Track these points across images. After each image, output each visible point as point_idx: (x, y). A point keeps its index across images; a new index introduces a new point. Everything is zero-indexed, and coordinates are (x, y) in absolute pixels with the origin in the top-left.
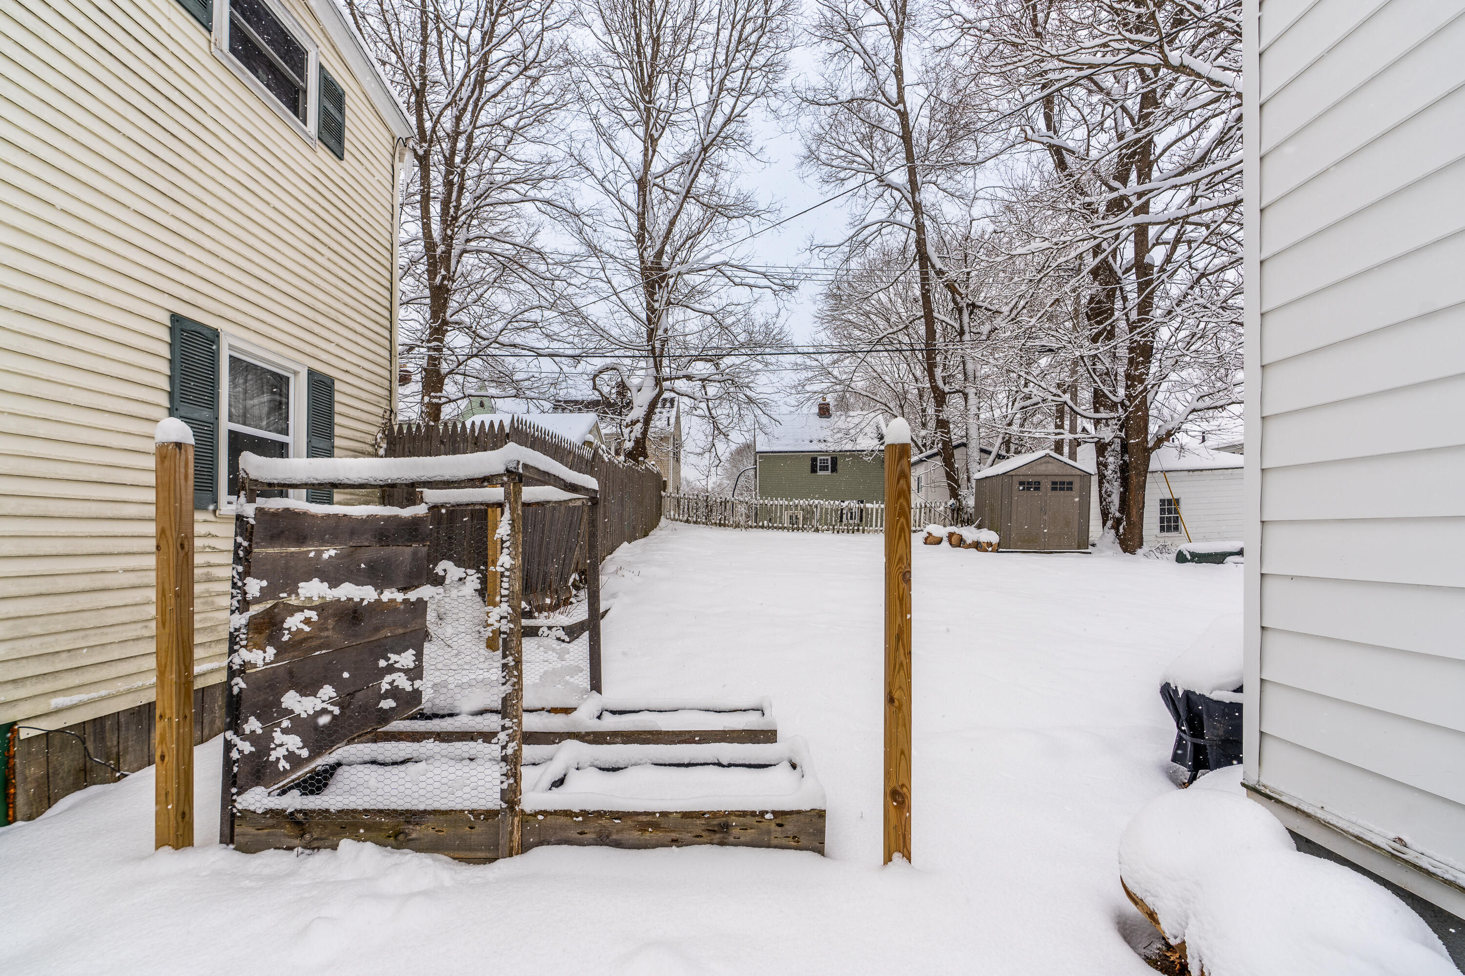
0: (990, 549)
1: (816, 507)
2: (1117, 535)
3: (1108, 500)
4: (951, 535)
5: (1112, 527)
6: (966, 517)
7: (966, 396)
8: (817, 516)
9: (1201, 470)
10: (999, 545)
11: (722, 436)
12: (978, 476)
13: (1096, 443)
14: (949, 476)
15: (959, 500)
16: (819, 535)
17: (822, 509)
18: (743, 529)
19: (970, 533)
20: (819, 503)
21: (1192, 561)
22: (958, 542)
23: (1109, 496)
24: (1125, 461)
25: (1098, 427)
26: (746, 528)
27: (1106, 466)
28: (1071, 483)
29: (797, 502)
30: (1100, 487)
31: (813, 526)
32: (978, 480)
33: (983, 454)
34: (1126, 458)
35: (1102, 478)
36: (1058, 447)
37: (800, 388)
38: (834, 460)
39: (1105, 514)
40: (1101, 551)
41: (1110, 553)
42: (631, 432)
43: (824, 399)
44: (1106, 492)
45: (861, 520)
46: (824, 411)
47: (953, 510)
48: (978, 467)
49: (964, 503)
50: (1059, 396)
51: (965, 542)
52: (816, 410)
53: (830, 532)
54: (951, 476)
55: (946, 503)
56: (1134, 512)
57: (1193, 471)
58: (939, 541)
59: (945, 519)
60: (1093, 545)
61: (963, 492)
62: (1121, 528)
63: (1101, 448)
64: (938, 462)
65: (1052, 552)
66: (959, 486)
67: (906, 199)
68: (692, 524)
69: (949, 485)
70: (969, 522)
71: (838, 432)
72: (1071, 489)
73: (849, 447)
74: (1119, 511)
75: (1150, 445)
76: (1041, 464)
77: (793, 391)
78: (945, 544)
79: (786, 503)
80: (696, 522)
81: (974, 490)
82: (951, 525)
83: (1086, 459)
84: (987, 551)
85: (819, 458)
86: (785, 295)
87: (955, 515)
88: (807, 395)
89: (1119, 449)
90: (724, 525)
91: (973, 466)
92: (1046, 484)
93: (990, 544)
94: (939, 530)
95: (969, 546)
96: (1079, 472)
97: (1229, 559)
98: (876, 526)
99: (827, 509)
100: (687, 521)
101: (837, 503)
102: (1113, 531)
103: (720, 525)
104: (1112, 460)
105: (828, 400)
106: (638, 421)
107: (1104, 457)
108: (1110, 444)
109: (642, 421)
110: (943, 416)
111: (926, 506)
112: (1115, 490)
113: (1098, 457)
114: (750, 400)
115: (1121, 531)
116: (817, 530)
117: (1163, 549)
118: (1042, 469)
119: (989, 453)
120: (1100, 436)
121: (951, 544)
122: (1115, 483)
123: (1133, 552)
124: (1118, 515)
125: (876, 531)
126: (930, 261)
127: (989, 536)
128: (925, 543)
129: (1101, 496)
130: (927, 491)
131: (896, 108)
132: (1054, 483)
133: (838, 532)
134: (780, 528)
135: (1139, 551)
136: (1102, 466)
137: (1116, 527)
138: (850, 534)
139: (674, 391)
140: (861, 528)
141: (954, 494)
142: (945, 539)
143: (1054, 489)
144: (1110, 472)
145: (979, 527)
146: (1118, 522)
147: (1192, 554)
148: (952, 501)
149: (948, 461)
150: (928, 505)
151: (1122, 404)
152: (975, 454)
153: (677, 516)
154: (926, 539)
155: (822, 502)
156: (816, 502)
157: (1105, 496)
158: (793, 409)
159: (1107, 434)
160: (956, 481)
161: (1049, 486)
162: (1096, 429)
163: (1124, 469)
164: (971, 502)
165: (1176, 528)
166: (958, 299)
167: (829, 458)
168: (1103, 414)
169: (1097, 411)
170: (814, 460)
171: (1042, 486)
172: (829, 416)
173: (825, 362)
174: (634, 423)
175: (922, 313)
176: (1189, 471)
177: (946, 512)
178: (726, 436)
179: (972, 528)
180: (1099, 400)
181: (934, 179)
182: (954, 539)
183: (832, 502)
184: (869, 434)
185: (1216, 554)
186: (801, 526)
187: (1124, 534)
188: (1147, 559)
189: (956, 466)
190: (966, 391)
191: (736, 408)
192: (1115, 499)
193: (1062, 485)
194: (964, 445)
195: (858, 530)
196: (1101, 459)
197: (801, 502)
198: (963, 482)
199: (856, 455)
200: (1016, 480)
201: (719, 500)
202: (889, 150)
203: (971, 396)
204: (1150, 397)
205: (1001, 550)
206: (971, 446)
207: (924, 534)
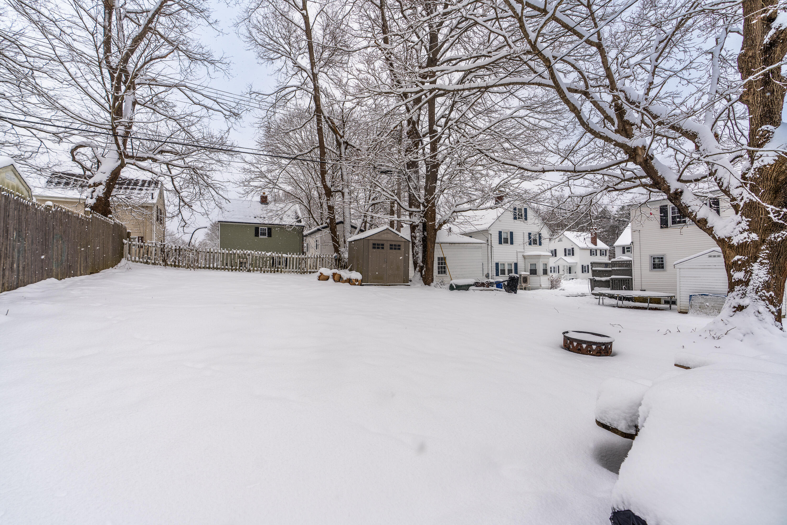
0: (357, 283)
1: (249, 255)
2: (421, 276)
3: (417, 256)
4: (334, 274)
5: (419, 271)
6: (343, 264)
7: (343, 194)
8: (250, 261)
9: (455, 243)
10: (362, 281)
11: (186, 206)
12: (350, 240)
13: (411, 225)
14: (333, 240)
15: (339, 254)
16: (251, 274)
17: (253, 257)
18: (192, 269)
19: (345, 274)
20: (251, 253)
21: (456, 289)
22: (338, 279)
23: (417, 254)
24: (424, 235)
25: (411, 216)
26: (194, 269)
27: (415, 238)
28: (399, 246)
29: (235, 251)
30: (413, 249)
31: (246, 268)
32: (350, 242)
33: (352, 229)
34: (425, 234)
35: (414, 243)
36: (392, 224)
37: (246, 183)
38: (270, 229)
39: (415, 264)
40: (415, 284)
41: (419, 285)
42: (93, 191)
43: (264, 193)
44: (416, 252)
45: (286, 265)
46: (264, 200)
47: (336, 260)
48: (350, 235)
49: (342, 255)
50: (393, 196)
51: (342, 279)
52: (258, 199)
53: (259, 272)
54: (335, 239)
55: (332, 256)
56: (429, 262)
57: (452, 243)
58: (327, 278)
59: (331, 265)
60: (410, 281)
61: (342, 249)
62: (423, 271)
63: (413, 228)
64: (327, 231)
65: (390, 285)
66: (339, 246)
67: (309, 77)
68: (151, 265)
69: (334, 245)
70: (345, 267)
71: (270, 212)
72: (399, 249)
73: (277, 222)
74: (422, 262)
75: (436, 227)
76: (384, 234)
77: (241, 185)
78: (331, 280)
79: (227, 252)
80: (154, 264)
81: (348, 248)
82: (335, 268)
83: (405, 233)
84: (355, 285)
85: (260, 228)
86: (232, 119)
87: (337, 263)
88: (251, 188)
89: (421, 229)
90: (179, 266)
91: (347, 234)
92: (387, 246)
93: (357, 280)
94: (327, 272)
95: (346, 281)
96: (404, 240)
97: (471, 288)
98: (293, 269)
99: (256, 257)
100: (147, 263)
101: (263, 253)
102: (419, 273)
103: (175, 266)
104: (419, 235)
105: (266, 194)
106: (100, 184)
107: (414, 233)
108: (417, 226)
109: (104, 184)
110: (330, 203)
111: (320, 257)
112: (419, 250)
113: (411, 233)
114: (208, 185)
115: (423, 273)
116: (249, 271)
117: (442, 283)
118: (385, 237)
119: (356, 228)
120: (413, 221)
121: (334, 280)
122: (420, 247)
123: (429, 285)
124: (421, 264)
125: (289, 272)
126: (323, 114)
127: (356, 275)
128: (319, 280)
129: (413, 254)
130: (321, 248)
131: (302, 12)
132: (391, 245)
133: (264, 272)
134: (222, 269)
135: (432, 284)
136: (413, 237)
137: (421, 271)
138: (273, 274)
139: (135, 165)
140: (279, 270)
141: (337, 250)
142: (331, 277)
143: (391, 249)
144: (417, 241)
145: (351, 270)
146: (422, 268)
147: (456, 285)
148: (335, 254)
149: (333, 231)
150: (322, 256)
151: (423, 204)
152: (348, 228)
153: (137, 259)
154: (319, 277)
155: (253, 252)
156: (249, 252)
157: (415, 254)
158: (241, 195)
159: (417, 220)
160: (338, 243)
161: (389, 247)
162: (410, 218)
163: (424, 240)
164: (346, 256)
165: (445, 272)
166: (339, 138)
167: (266, 228)
168: (413, 209)
169: (410, 207)
170: (257, 229)
171: (385, 247)
172: (267, 204)
173: (263, 170)
174: (96, 185)
175: (318, 145)
176: (450, 243)
177: (332, 261)
178: (190, 207)
179: (347, 271)
180: (412, 201)
181: (326, 70)
182: (336, 277)
183: (260, 252)
184: (291, 216)
185: (465, 286)
186: (238, 268)
187: (425, 275)
188: (436, 289)
189: (338, 233)
190: (343, 191)
191: (197, 189)
192: (420, 255)
193: (395, 247)
194: (342, 222)
195: (278, 271)
196: (413, 234)
197: (238, 251)
198: (341, 243)
199: (281, 227)
200: (371, 242)
201: (174, 248)
202: (300, 49)
203: (346, 194)
204: (436, 201)
205: (363, 284)
206: (346, 223)
207: (318, 274)
